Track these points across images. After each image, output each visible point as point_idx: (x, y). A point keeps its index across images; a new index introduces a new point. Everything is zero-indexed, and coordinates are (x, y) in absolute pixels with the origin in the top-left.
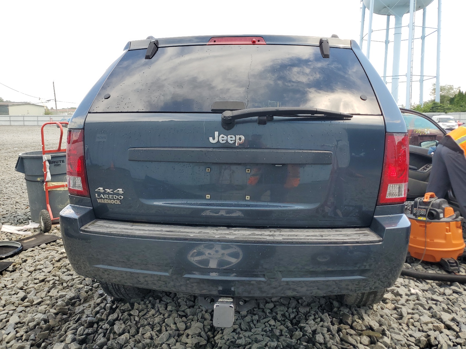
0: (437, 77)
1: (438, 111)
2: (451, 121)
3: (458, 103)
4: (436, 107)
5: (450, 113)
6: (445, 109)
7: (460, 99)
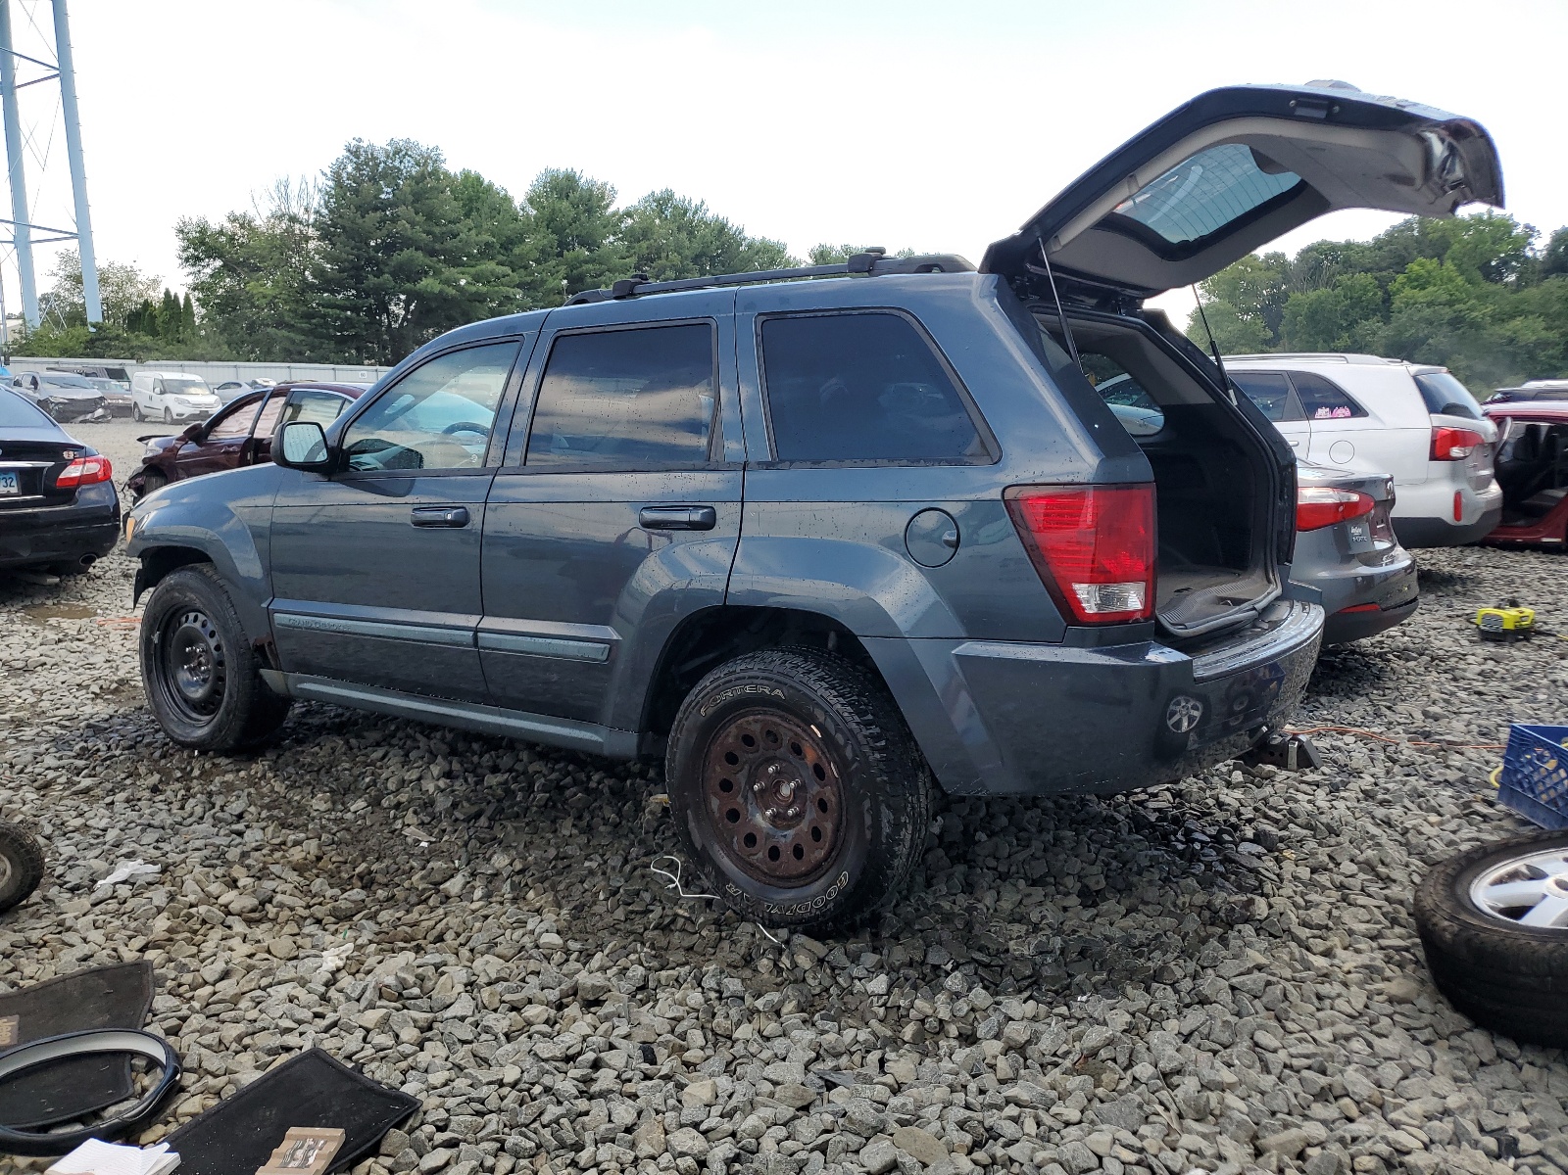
0: (83, 233)
1: (113, 353)
2: (193, 390)
3: (167, 331)
4: (103, 340)
5: (151, 362)
6: (132, 348)
7: (171, 317)
